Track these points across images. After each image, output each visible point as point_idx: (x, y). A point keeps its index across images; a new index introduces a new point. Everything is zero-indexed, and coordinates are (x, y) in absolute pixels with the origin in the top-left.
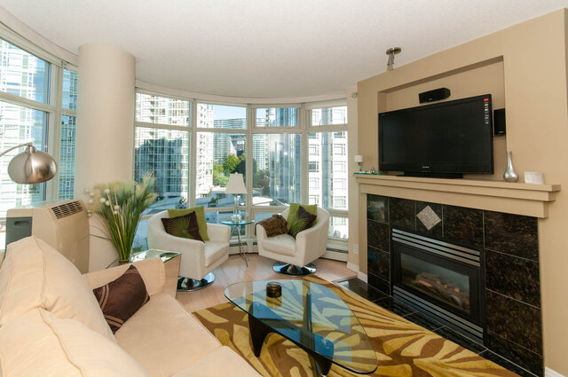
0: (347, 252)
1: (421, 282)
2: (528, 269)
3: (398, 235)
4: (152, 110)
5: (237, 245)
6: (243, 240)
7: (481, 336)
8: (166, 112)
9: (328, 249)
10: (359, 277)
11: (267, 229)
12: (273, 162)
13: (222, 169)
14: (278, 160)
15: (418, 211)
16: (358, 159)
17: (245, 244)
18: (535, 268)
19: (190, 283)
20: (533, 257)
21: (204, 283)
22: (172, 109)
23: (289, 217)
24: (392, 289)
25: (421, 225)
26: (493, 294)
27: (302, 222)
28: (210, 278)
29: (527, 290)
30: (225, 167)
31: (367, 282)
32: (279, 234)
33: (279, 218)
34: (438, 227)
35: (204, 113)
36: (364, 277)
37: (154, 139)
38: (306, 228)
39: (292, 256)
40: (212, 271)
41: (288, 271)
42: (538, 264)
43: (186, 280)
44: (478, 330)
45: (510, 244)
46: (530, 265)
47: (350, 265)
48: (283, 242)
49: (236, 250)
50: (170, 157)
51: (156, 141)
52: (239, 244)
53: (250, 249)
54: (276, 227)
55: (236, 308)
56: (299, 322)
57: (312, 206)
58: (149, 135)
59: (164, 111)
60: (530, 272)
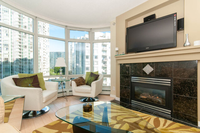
0: (110, 91)
1: (142, 97)
2: (192, 83)
3: (134, 79)
4: (20, 46)
5: (62, 92)
6: (65, 90)
7: (170, 113)
8: (27, 47)
9: (103, 90)
10: (116, 99)
11: (76, 83)
12: (73, 68)
13: (53, 71)
14: (75, 67)
15: (143, 67)
16: (117, 49)
17: (66, 92)
18: (196, 82)
19: (35, 113)
20: (195, 78)
21: (43, 112)
22: (30, 46)
23: (86, 77)
24: (131, 101)
25: (144, 73)
26: (176, 96)
27: (93, 78)
28: (47, 109)
29: (192, 92)
30: (55, 70)
31: (119, 101)
32: (82, 85)
33: (82, 78)
34: (152, 72)
35: (45, 49)
36: (118, 99)
37: (22, 58)
38: (95, 80)
39: (90, 93)
40: (48, 105)
41: (86, 100)
42: (197, 80)
43: (32, 112)
44: (169, 112)
45: (185, 74)
46: (193, 81)
47: (111, 96)
48: (84, 88)
49: (61, 95)
50: (30, 66)
51: (22, 59)
52: (63, 92)
53: (68, 94)
54: (80, 82)
55: (63, 122)
56: (101, 123)
57: (96, 72)
58: (19, 57)
59: (26, 46)
60: (193, 84)
